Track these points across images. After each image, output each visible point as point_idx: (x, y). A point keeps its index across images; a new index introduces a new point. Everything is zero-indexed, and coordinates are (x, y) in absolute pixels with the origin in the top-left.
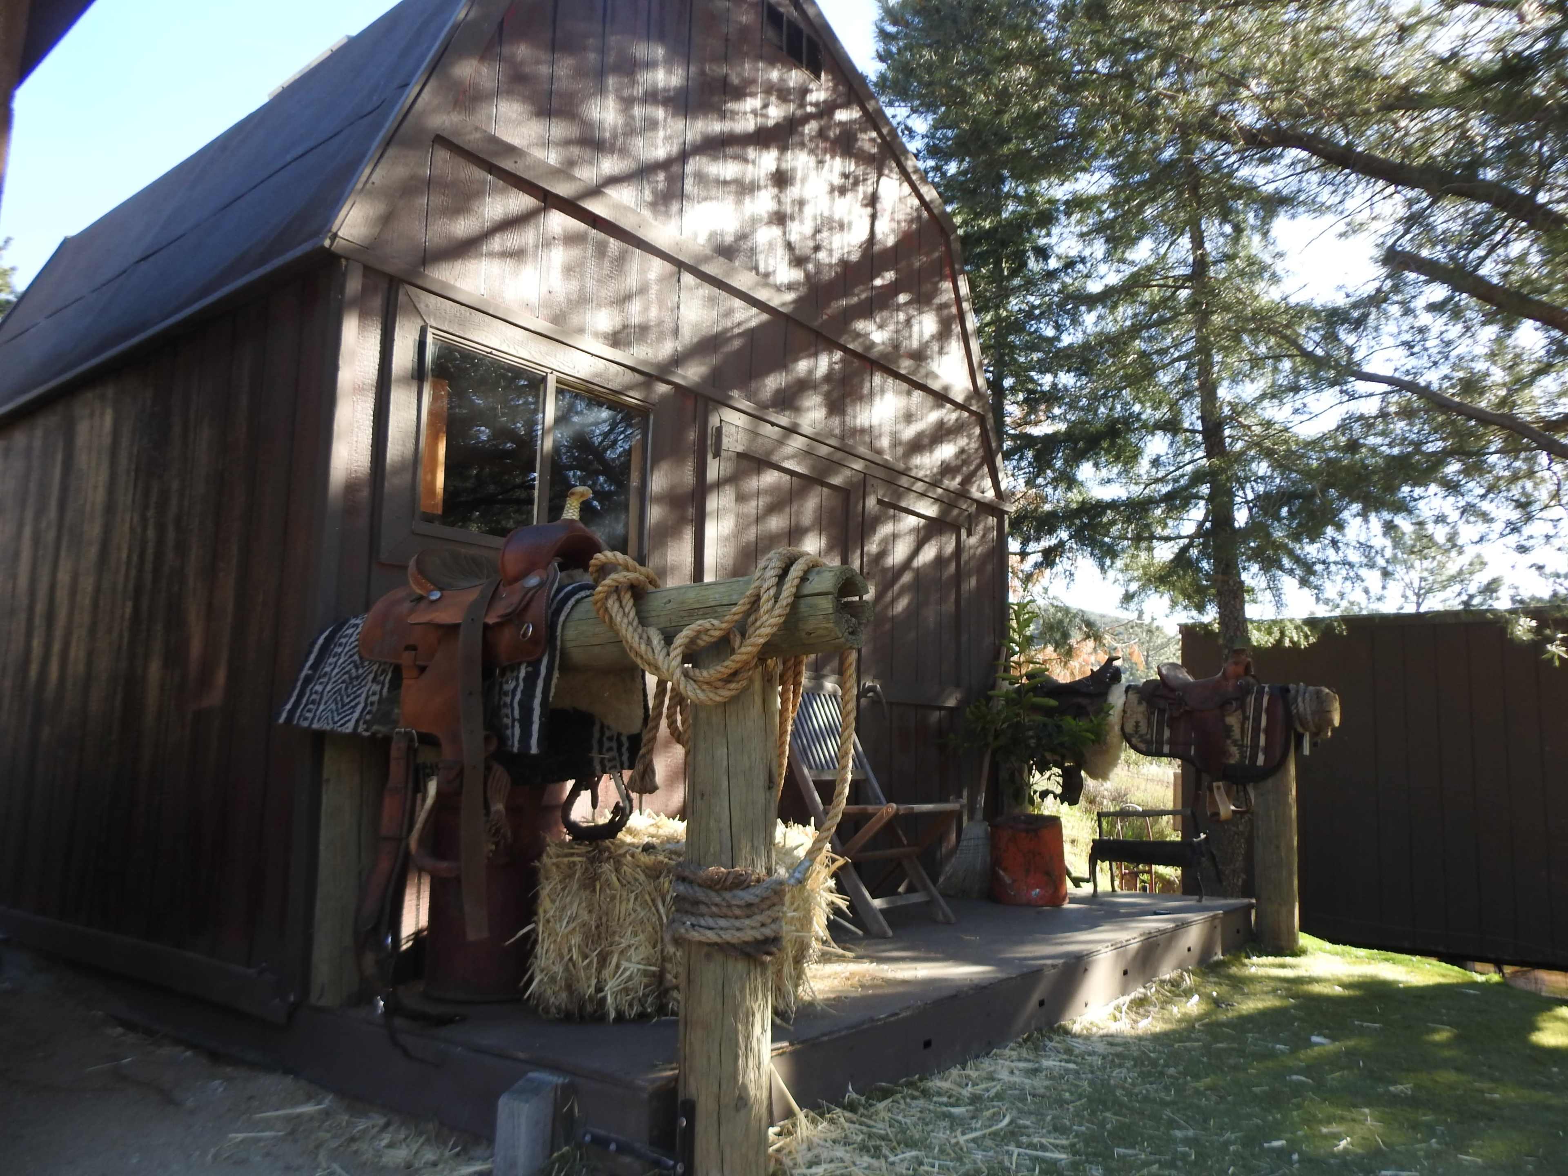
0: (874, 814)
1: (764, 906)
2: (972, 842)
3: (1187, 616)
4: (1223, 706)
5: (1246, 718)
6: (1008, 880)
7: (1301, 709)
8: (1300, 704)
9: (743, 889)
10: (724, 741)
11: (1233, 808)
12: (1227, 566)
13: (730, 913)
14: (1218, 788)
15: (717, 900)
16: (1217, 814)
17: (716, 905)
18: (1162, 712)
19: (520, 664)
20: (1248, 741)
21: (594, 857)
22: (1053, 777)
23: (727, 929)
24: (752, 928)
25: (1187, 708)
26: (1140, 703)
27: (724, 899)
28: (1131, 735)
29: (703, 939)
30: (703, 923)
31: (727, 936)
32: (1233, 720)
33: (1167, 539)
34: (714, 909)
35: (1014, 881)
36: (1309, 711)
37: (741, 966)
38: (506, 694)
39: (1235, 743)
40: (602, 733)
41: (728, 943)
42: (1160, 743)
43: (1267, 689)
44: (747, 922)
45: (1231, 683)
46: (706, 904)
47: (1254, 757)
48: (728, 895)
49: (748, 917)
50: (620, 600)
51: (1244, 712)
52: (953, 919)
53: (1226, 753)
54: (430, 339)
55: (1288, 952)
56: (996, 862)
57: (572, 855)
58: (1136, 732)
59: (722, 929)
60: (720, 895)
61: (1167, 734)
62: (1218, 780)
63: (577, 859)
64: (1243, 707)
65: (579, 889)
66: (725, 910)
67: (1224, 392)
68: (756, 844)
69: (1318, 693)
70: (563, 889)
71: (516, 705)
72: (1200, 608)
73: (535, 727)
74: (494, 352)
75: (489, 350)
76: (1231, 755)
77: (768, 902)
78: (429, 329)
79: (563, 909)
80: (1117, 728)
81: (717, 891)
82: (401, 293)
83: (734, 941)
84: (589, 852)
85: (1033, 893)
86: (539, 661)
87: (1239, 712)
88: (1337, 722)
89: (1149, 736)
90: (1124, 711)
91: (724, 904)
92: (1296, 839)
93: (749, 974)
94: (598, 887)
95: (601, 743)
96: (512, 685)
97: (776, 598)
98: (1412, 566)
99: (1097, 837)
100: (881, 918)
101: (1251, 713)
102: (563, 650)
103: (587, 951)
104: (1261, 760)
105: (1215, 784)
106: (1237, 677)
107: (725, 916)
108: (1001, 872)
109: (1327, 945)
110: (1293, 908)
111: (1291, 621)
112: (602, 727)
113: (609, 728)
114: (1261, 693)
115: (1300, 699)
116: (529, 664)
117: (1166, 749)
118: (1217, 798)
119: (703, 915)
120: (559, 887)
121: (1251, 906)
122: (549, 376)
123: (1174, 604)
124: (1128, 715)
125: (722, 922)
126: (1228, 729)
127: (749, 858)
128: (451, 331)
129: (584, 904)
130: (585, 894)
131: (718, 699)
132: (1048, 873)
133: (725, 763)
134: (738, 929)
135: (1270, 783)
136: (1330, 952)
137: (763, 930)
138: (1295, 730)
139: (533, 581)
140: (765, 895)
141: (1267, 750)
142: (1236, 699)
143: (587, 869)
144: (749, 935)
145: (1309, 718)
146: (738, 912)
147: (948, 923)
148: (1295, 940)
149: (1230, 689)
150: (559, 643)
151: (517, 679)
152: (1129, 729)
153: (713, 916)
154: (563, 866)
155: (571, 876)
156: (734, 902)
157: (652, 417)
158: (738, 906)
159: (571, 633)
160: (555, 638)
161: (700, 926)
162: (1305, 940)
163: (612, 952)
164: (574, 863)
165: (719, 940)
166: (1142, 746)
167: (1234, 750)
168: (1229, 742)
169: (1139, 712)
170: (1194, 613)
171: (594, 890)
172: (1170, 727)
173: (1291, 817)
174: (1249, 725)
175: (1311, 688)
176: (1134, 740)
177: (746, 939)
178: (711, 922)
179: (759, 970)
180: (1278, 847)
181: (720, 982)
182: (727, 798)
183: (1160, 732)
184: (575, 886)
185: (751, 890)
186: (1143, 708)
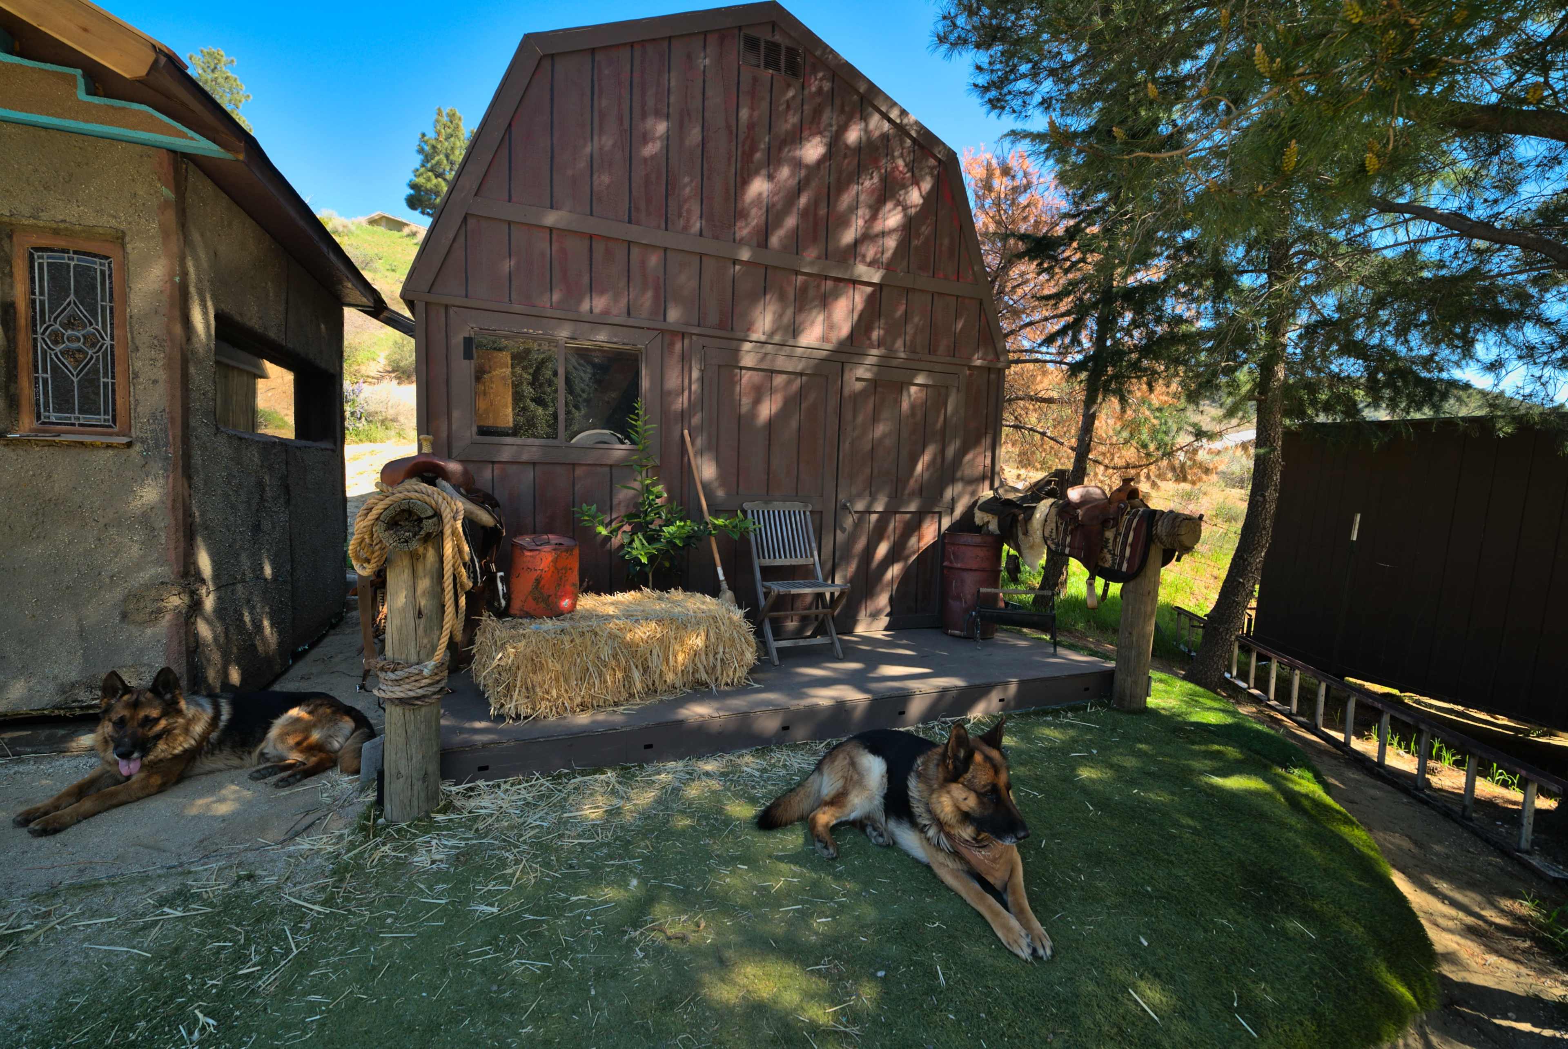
4: (1105, 524)
5: (1119, 532)
20: (1118, 551)
24: (401, 692)
26: (1056, 515)
28: (1047, 538)
32: (1110, 534)
37: (398, 709)
39: (1109, 551)
43: (1140, 513)
47: (1120, 565)
49: (398, 686)
51: (1118, 529)
53: (1104, 559)
58: (1050, 537)
61: (1068, 540)
69: (1175, 520)
76: (1106, 561)
80: (1039, 533)
82: (451, 313)
87: (1115, 529)
89: (1058, 541)
90: (1046, 520)
100: (774, 653)
101: (1122, 530)
104: (1124, 567)
114: (1135, 515)
115: (1160, 523)
117: (1067, 551)
124: (1046, 523)
126: (1106, 541)
134: (391, 692)
137: (409, 693)
141: (1129, 561)
142: (1113, 519)
144: (397, 695)
146: (390, 683)
149: (1110, 511)
152: (1046, 534)
166: (1053, 548)
167: (1109, 557)
168: (1106, 550)
169: (1053, 522)
172: (1071, 535)
174: (1120, 540)
176: (1049, 542)
183: (1064, 539)
185: (396, 673)
186: (1055, 519)
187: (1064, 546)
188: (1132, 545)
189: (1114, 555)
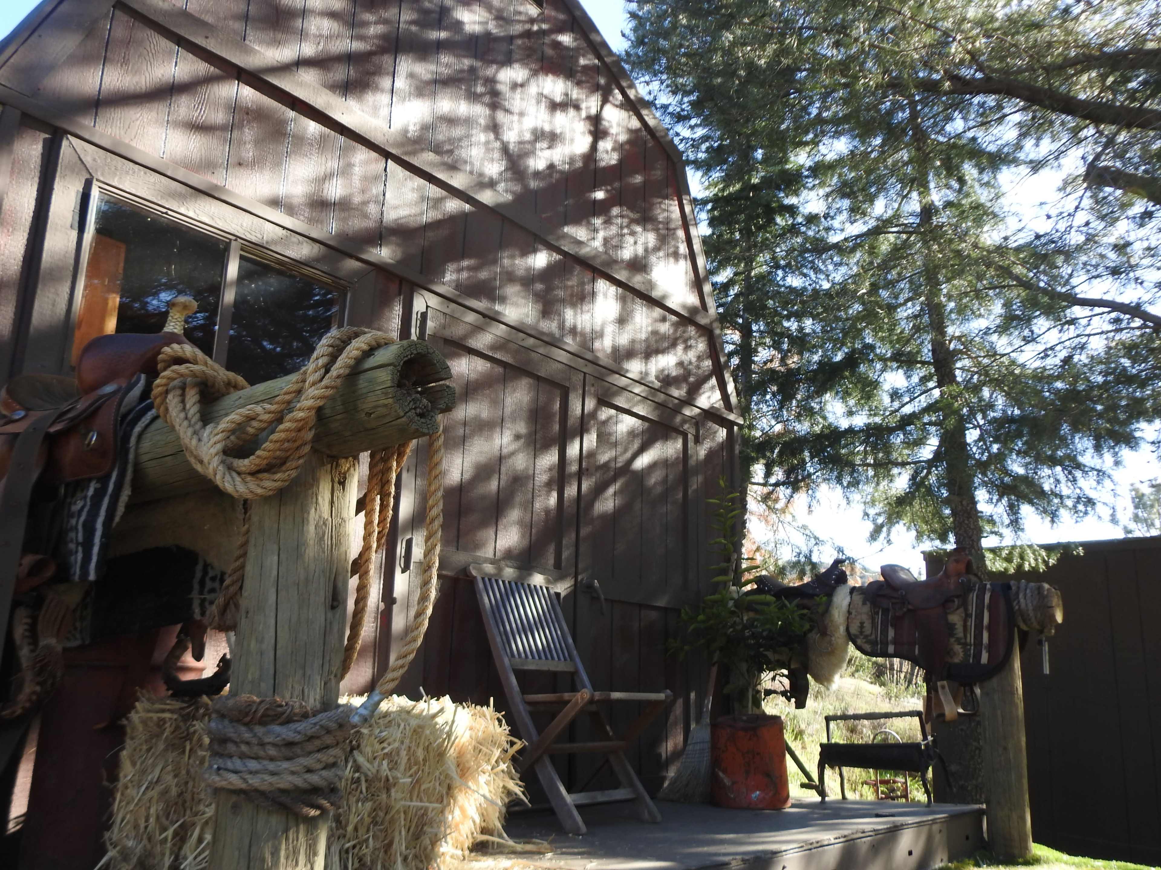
0: (568, 702)
1: (310, 747)
2: (698, 747)
3: (930, 545)
4: (946, 603)
5: (968, 615)
6: (727, 781)
7: (1023, 605)
8: (1022, 600)
9: (282, 724)
10: (276, 547)
11: (961, 711)
12: (960, 488)
13: (262, 753)
14: (943, 687)
15: (247, 735)
16: (943, 715)
17: (248, 743)
18: (886, 611)
19: (90, 480)
20: (971, 639)
21: (188, 714)
22: (778, 677)
23: (256, 772)
24: (293, 773)
25: (910, 607)
26: (864, 603)
27: (255, 735)
28: (856, 636)
29: (223, 784)
30: (229, 765)
31: (255, 781)
32: (955, 618)
33: (904, 464)
34: (244, 748)
35: (734, 783)
36: (1030, 608)
37: (275, 821)
38: (72, 516)
39: (958, 641)
40: (205, 572)
41: (256, 790)
42: (885, 644)
43: (988, 586)
44: (285, 765)
45: (953, 580)
46: (235, 743)
47: (978, 656)
48: (259, 730)
49: (288, 759)
50: (183, 395)
51: (966, 610)
52: (659, 818)
53: (949, 652)
54: (95, 193)
55: (1020, 860)
56: (716, 762)
57: (163, 711)
58: (861, 632)
59: (251, 773)
60: (251, 730)
61: (891, 633)
62: (942, 679)
63: (167, 715)
64: (964, 604)
65: (166, 750)
66: (256, 749)
67: (951, 330)
68: (308, 672)
69: (1040, 589)
70: (149, 750)
71: (80, 527)
72: (943, 539)
73: (96, 550)
74: (170, 212)
75: (164, 210)
76: (955, 654)
77: (317, 743)
78: (95, 182)
79: (143, 772)
80: (842, 629)
81: (246, 724)
82: (65, 143)
83: (264, 787)
84: (182, 709)
85: (753, 796)
86: (108, 476)
87: (961, 610)
88: (1059, 618)
89: (873, 637)
90: (849, 612)
91: (255, 741)
92: (1023, 739)
93: (286, 831)
94: (188, 748)
95: (202, 583)
96: (80, 504)
97: (327, 369)
98: (1153, 524)
99: (825, 741)
100: (575, 813)
101: (973, 609)
102: (137, 465)
103: (166, 823)
104: (985, 658)
105: (939, 684)
106: (959, 575)
107: (256, 758)
108: (721, 774)
109: (1065, 857)
110: (1024, 812)
111: (1030, 546)
112: (206, 566)
113: (212, 568)
114: (983, 590)
115: (1021, 596)
116: (99, 480)
117: (891, 649)
118: (942, 698)
119: (231, 757)
120: (145, 747)
121: (981, 812)
122: (233, 243)
123: (919, 536)
124: (853, 616)
125: (253, 765)
126: (951, 627)
127: (298, 688)
128: (121, 187)
129: (169, 768)
130: (171, 756)
131: (259, 491)
132: (768, 775)
133: (275, 573)
134: (273, 774)
135: (995, 682)
136: (1066, 863)
137: (308, 776)
138: (1019, 627)
139: (109, 389)
140: (309, 733)
141: (990, 648)
142: (958, 597)
143: (177, 728)
144: (286, 781)
145: (1031, 614)
146: (272, 752)
147: (654, 822)
148: (1026, 848)
149: (952, 587)
150: (131, 456)
151: (85, 498)
152: (854, 630)
153: (243, 756)
154: (151, 724)
155: (158, 736)
156: (267, 740)
157: (349, 295)
158: (274, 745)
159: (146, 445)
160: (127, 451)
161: (227, 770)
162: (1038, 850)
163: (194, 824)
164: (163, 721)
165: (243, 786)
166: (868, 647)
167: (958, 648)
168: (952, 640)
169: (864, 611)
170: (937, 543)
171: (184, 752)
172: (894, 626)
173: (1017, 717)
174: (972, 623)
175: (1032, 584)
176: (859, 641)
177: (282, 786)
178: (238, 764)
179: (302, 827)
180: (1005, 749)
181: (247, 841)
182: (273, 614)
183: (884, 632)
184: (161, 746)
185: (293, 726)
186: (866, 608)
187: (887, 644)
188: (989, 628)
189: (965, 645)
